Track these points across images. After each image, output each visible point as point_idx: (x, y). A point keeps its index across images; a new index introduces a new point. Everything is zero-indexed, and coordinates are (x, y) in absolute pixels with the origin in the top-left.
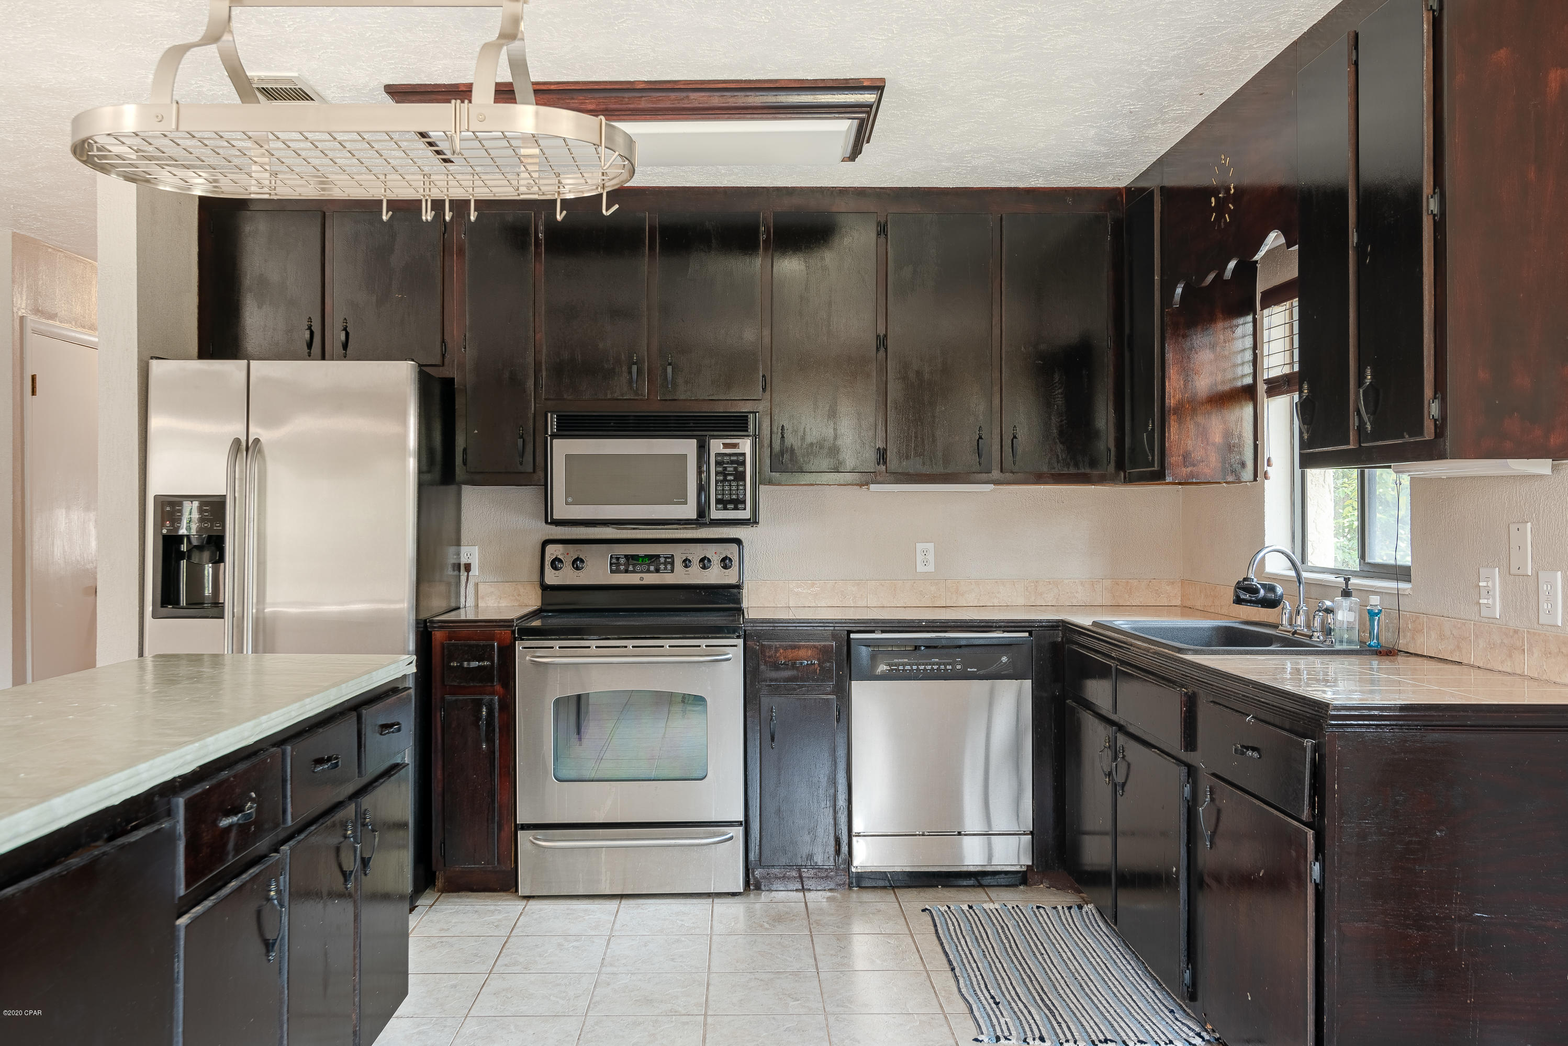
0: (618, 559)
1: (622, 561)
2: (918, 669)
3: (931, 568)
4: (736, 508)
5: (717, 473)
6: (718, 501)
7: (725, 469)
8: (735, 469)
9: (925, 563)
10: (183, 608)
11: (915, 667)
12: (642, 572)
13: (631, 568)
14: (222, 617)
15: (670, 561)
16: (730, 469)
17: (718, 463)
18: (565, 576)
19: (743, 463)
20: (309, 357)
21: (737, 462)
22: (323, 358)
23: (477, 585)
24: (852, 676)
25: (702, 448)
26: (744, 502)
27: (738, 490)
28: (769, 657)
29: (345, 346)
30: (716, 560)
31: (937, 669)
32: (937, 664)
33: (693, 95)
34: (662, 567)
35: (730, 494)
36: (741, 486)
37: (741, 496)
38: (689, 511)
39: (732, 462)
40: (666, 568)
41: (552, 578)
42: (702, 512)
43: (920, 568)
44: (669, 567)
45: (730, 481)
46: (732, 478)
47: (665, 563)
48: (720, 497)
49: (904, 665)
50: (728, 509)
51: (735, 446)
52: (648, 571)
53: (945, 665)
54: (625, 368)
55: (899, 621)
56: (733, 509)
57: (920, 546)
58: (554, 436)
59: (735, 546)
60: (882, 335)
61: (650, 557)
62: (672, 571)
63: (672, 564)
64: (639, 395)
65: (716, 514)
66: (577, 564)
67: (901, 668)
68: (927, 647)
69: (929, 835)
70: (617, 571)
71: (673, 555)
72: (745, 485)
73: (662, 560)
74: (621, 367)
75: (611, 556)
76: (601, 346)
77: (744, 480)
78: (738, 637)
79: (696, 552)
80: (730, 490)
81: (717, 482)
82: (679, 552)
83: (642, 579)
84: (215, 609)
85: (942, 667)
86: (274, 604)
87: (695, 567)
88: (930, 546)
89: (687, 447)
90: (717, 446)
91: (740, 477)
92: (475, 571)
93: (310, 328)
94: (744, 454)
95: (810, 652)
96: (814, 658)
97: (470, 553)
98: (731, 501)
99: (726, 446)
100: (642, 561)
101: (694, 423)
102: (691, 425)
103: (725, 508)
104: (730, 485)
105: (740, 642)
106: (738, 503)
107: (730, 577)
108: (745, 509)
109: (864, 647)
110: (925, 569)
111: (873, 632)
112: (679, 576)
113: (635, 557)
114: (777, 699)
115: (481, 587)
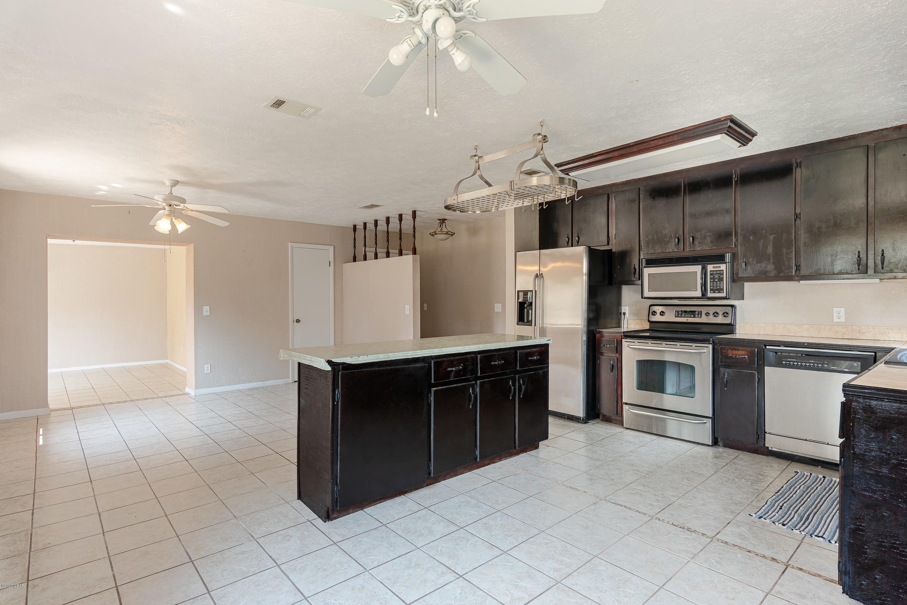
0: (678, 312)
1: (680, 313)
2: (801, 365)
3: (843, 320)
4: (719, 292)
5: (711, 279)
6: (711, 290)
7: (714, 277)
8: (719, 276)
9: (839, 317)
10: (526, 323)
11: (799, 364)
12: (688, 317)
13: (683, 316)
14: (532, 326)
15: (700, 313)
16: (716, 276)
17: (711, 274)
18: (657, 318)
19: (723, 274)
20: (568, 246)
21: (720, 274)
22: (572, 246)
23: (628, 320)
24: (765, 364)
25: (704, 269)
26: (723, 290)
27: (720, 285)
28: (724, 353)
29: (578, 242)
30: (721, 313)
31: (813, 366)
32: (813, 363)
33: (652, 143)
34: (697, 315)
35: (717, 287)
36: (722, 283)
37: (722, 288)
38: (699, 294)
39: (717, 274)
40: (698, 316)
41: (654, 319)
42: (704, 295)
43: (836, 320)
44: (700, 316)
45: (717, 281)
46: (717, 280)
47: (698, 314)
48: (712, 288)
49: (794, 362)
50: (716, 293)
51: (720, 267)
52: (691, 317)
53: (818, 364)
54: (673, 240)
55: (792, 342)
56: (718, 293)
57: (835, 310)
58: (645, 267)
59: (730, 308)
60: (798, 213)
61: (692, 312)
62: (701, 317)
63: (701, 315)
64: (679, 250)
65: (710, 295)
66: (662, 313)
67: (792, 363)
68: (806, 355)
69: (809, 441)
70: (678, 317)
71: (701, 311)
72: (723, 283)
73: (697, 313)
74: (672, 240)
75: (676, 311)
76: (664, 232)
77: (723, 281)
78: (710, 344)
79: (712, 310)
80: (717, 285)
81: (710, 282)
82: (704, 310)
83: (687, 320)
84: (529, 323)
85: (816, 365)
86: (546, 324)
87: (711, 316)
88: (843, 310)
89: (697, 269)
90: (710, 268)
91: (721, 280)
92: (627, 315)
93: (568, 237)
94: (723, 270)
95: (744, 352)
96: (746, 355)
97: (625, 309)
98: (717, 290)
99: (714, 267)
100: (689, 313)
101: (700, 259)
102: (699, 260)
103: (714, 292)
104: (717, 283)
105: (711, 346)
106: (720, 290)
107: (727, 321)
108: (723, 293)
109: (771, 353)
110: (839, 320)
111: (780, 346)
112: (704, 319)
113: (685, 312)
114: (728, 370)
115: (629, 321)
